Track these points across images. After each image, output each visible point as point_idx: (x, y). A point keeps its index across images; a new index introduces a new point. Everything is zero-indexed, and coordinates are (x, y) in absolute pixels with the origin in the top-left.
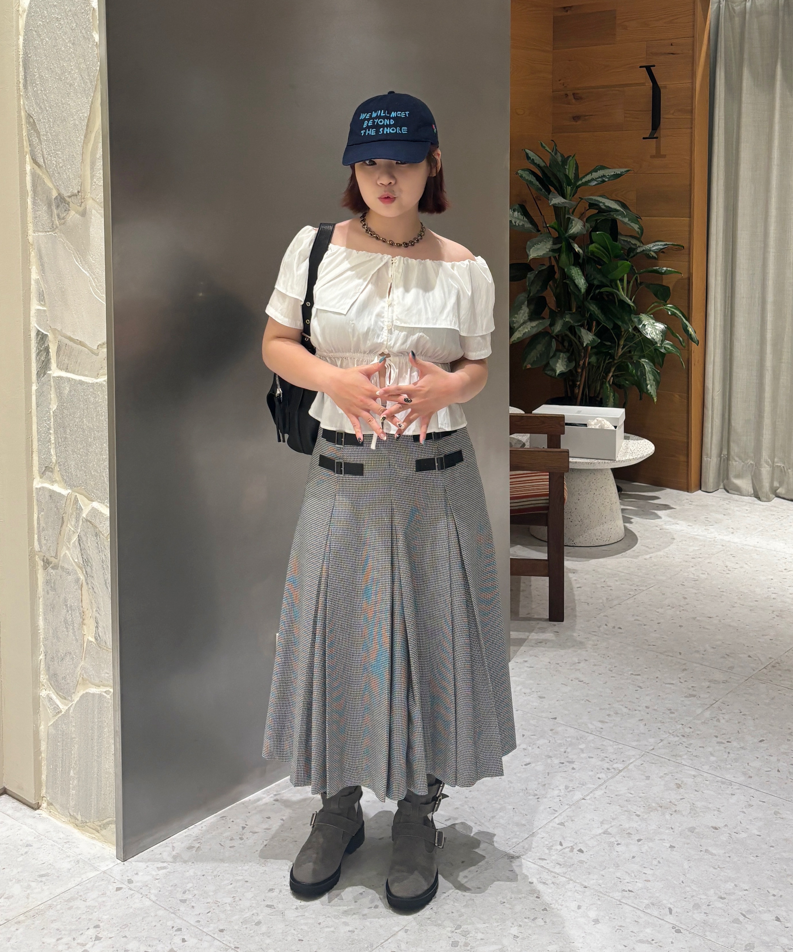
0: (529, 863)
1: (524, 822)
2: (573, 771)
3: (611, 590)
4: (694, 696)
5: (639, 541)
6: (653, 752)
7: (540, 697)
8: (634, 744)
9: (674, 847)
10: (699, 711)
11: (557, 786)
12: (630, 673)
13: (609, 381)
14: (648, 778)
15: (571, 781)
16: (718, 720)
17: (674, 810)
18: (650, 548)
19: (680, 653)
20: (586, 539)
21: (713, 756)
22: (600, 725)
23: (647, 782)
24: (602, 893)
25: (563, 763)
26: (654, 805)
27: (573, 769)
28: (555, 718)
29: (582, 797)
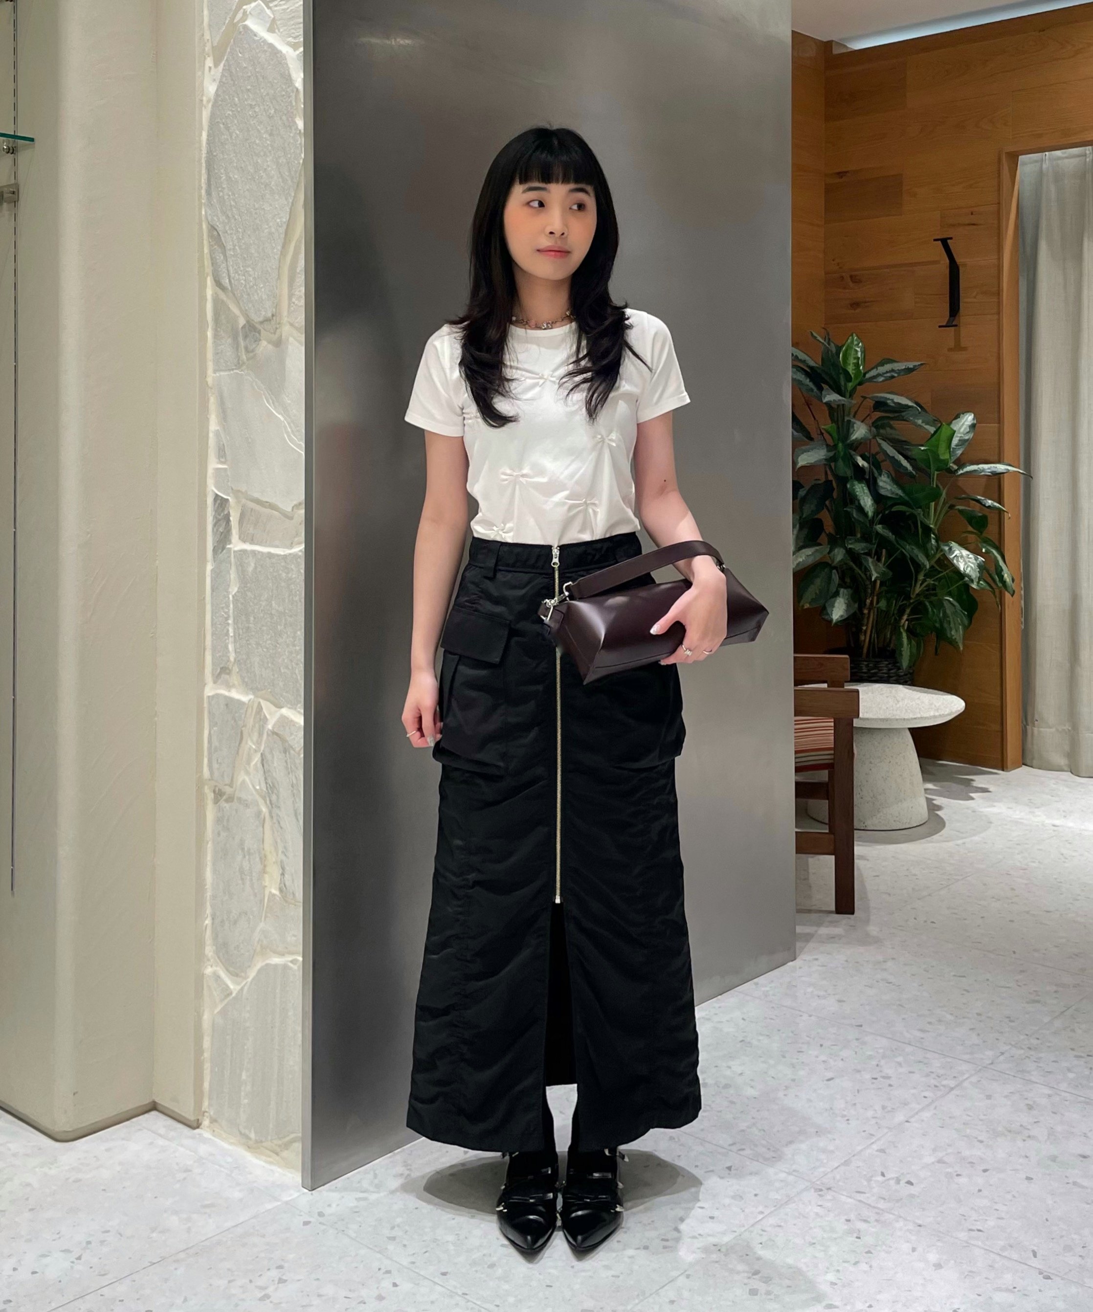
0: (842, 1197)
1: (831, 1148)
2: (892, 1088)
3: (917, 879)
4: (1038, 1002)
5: (947, 825)
6: (992, 1066)
7: (840, 1001)
8: (966, 1057)
9: (1032, 1179)
10: (1046, 1020)
11: (871, 1106)
12: (954, 974)
13: (903, 625)
14: (989, 1097)
15: (890, 1099)
16: (1073, 1031)
17: (1027, 1135)
18: (962, 833)
19: (1014, 952)
20: (880, 820)
21: (1072, 1072)
22: (919, 1034)
23: (989, 1101)
24: (943, 1233)
25: (876, 1079)
26: (1000, 1129)
27: (890, 1085)
28: (861, 1026)
29: (906, 1119)
